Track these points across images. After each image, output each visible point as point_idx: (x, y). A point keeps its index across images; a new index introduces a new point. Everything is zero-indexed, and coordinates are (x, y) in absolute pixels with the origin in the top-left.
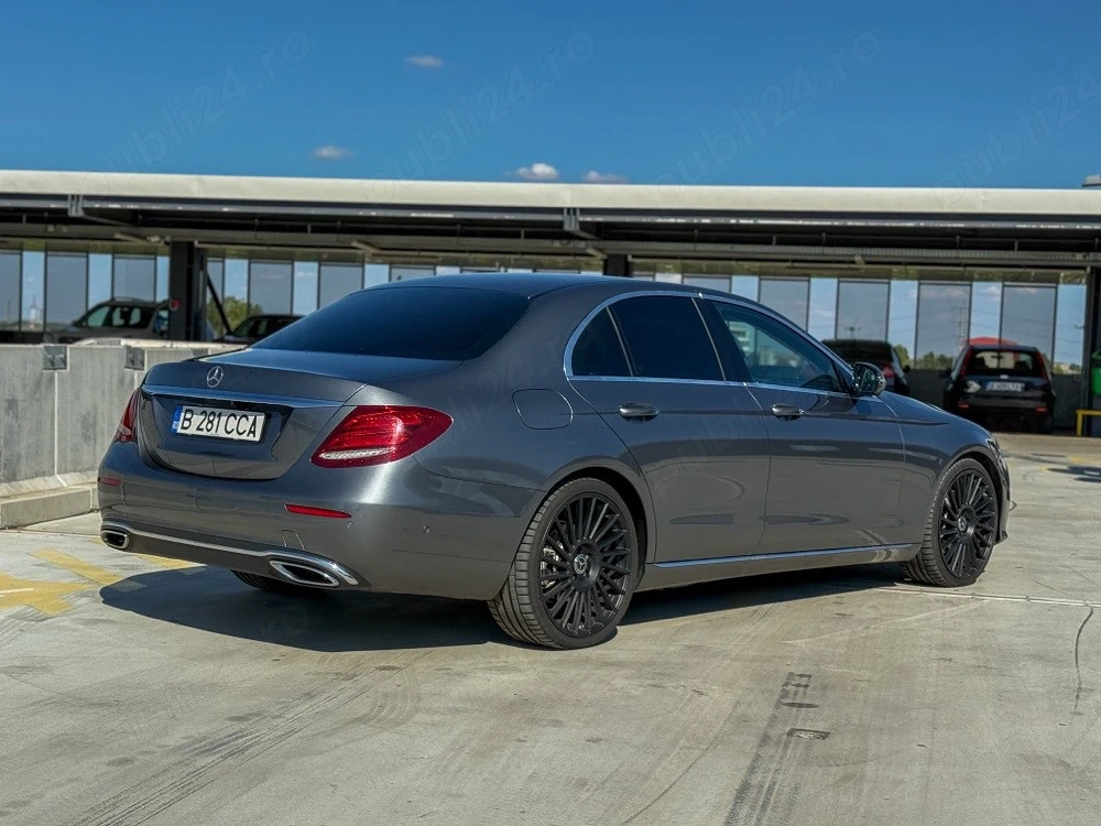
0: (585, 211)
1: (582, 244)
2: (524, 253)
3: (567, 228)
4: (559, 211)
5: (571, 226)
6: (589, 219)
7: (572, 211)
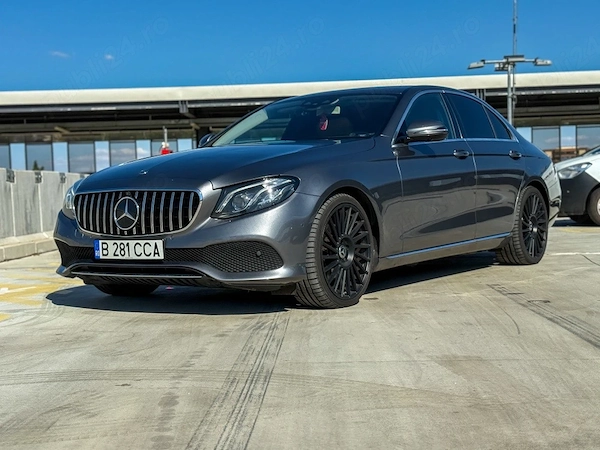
0: (191, 102)
1: (186, 121)
2: (151, 129)
3: (181, 111)
4: (176, 102)
5: (183, 110)
6: (193, 106)
7: (183, 102)
